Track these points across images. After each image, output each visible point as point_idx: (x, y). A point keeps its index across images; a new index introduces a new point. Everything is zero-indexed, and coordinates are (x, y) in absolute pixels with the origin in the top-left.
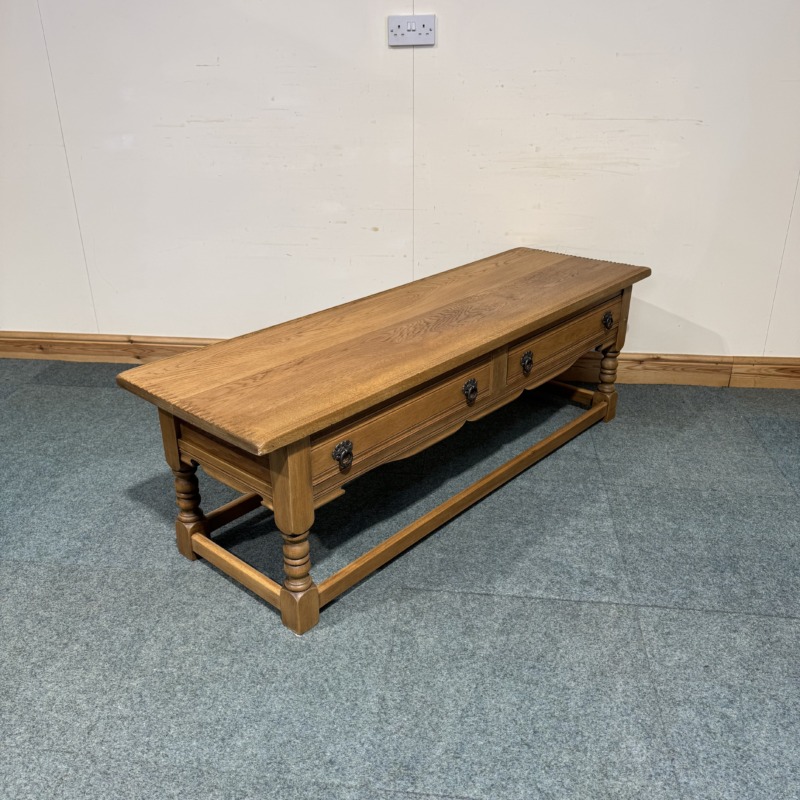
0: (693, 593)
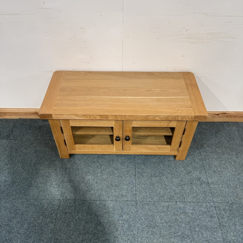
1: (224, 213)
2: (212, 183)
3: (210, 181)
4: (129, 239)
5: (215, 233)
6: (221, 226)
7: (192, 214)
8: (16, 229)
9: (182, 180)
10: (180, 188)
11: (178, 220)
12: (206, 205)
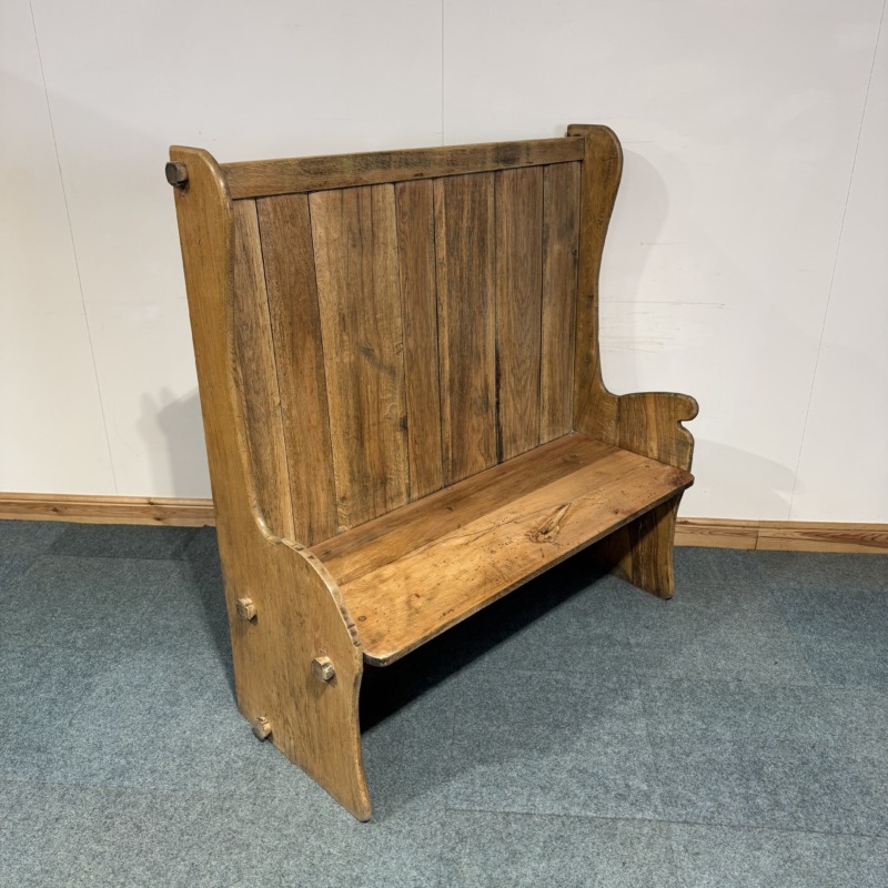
0: (720, 805)
1: (657, 694)
2: (638, 645)
3: (632, 641)
4: (434, 725)
5: (630, 723)
6: (646, 712)
7: (583, 691)
8: (186, 699)
9: (567, 638)
10: (561, 649)
11: (548, 699)
12: (619, 680)
